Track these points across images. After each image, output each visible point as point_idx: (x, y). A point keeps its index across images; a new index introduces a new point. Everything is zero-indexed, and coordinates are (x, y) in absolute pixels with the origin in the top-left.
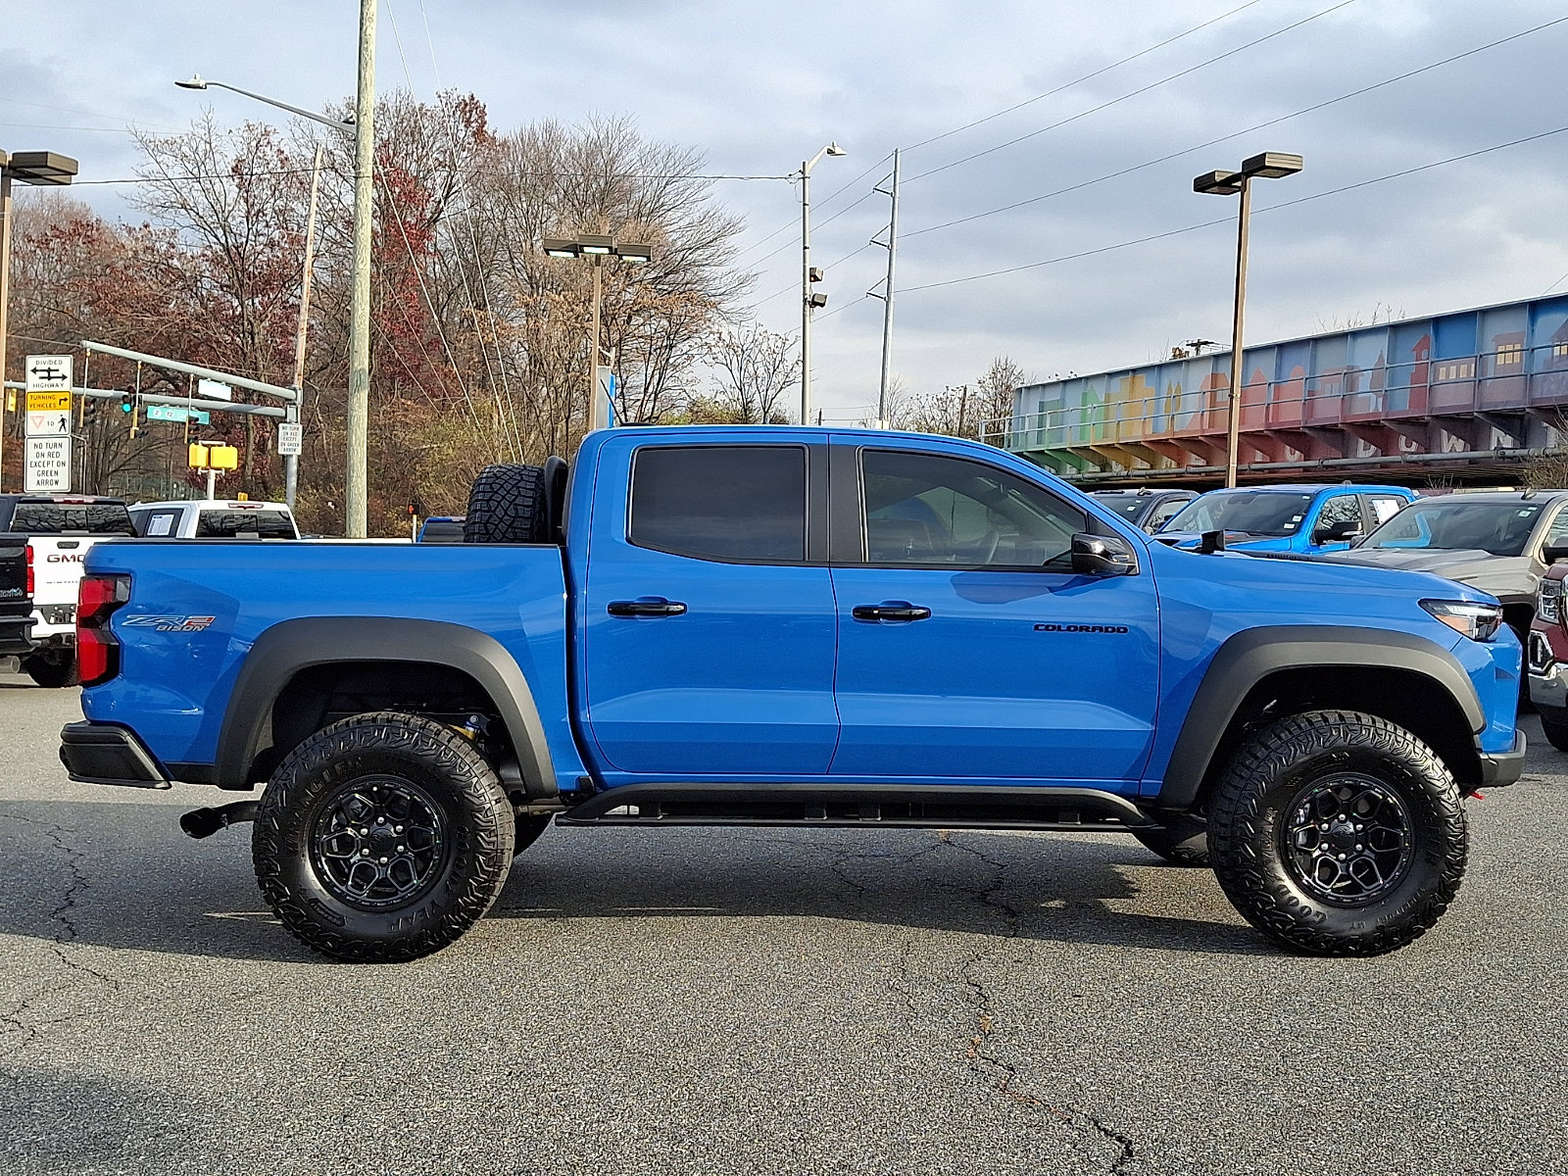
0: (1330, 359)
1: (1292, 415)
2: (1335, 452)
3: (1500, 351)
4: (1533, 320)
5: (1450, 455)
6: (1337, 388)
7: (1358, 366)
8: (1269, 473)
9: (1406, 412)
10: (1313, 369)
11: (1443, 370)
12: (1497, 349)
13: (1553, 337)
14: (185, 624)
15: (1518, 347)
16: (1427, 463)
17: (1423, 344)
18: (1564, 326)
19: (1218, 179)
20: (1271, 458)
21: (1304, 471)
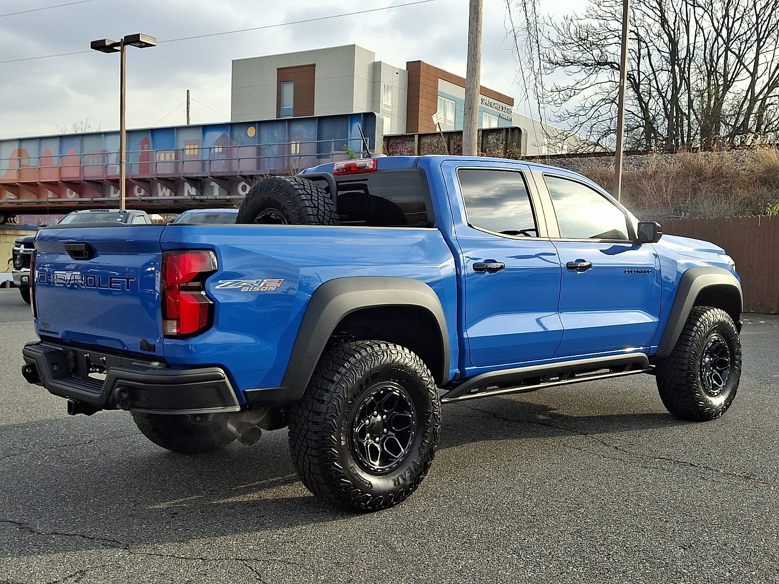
0: (90, 146)
1: (72, 174)
2: (97, 194)
3: (187, 148)
4: (204, 134)
5: (163, 198)
6: (97, 161)
7: (108, 151)
8: (59, 204)
9: (137, 175)
10: (82, 151)
11: (162, 155)
12: (186, 147)
13: (214, 143)
14: (261, 286)
15: (196, 147)
16: (150, 201)
17: (146, 141)
18: (220, 138)
19: (107, 44)
20: (58, 196)
21: (79, 203)
